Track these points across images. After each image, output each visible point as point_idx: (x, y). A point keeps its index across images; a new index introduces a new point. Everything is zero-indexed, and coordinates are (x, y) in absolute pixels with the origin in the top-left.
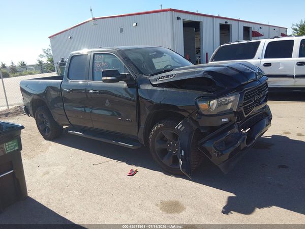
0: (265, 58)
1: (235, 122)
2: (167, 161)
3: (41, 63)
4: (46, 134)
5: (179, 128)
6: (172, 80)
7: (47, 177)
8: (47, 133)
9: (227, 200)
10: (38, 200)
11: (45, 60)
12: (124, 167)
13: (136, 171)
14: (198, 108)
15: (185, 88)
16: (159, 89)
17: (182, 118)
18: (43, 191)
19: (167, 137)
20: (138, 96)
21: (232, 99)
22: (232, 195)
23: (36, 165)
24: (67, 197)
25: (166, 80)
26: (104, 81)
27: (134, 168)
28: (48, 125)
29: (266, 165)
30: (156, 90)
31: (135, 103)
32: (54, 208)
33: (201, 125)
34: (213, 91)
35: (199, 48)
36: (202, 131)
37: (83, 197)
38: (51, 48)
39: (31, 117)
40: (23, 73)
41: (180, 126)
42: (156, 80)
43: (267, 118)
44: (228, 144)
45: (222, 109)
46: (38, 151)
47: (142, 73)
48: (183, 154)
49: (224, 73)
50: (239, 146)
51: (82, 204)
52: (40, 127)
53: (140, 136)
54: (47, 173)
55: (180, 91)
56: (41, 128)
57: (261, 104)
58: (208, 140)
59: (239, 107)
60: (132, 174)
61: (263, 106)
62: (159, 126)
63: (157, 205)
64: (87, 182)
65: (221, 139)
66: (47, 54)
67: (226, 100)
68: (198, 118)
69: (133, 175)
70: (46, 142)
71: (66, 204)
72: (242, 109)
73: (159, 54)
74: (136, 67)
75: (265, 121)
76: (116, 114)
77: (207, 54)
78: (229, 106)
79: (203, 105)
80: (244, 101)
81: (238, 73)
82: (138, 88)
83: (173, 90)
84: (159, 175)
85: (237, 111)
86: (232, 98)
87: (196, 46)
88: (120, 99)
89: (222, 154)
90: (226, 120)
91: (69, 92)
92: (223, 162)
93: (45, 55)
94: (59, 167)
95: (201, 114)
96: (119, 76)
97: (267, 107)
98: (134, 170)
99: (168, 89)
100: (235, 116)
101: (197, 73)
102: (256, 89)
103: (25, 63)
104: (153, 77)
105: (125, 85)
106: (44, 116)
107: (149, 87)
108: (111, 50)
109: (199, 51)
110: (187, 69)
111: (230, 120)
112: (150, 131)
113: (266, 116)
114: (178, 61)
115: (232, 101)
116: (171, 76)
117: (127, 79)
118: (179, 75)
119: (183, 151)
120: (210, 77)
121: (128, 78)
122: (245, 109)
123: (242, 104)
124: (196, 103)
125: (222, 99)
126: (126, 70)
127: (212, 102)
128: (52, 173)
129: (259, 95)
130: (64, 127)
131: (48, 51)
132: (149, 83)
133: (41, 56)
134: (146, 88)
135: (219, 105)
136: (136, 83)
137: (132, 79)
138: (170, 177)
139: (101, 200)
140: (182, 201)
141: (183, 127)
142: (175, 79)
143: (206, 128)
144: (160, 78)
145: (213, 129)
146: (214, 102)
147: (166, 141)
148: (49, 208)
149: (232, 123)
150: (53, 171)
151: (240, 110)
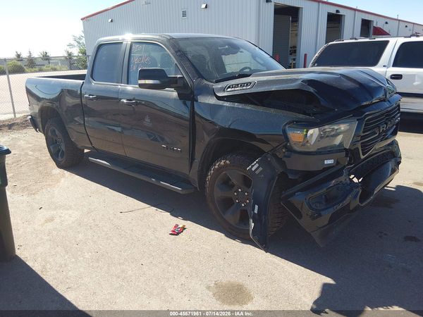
0: (393, 66)
1: (345, 167)
2: (231, 217)
3: (70, 55)
4: (60, 159)
5: (253, 169)
6: (248, 91)
7: (50, 226)
8: (60, 157)
9: (320, 289)
10: (30, 264)
11: (76, 52)
12: (166, 220)
13: (184, 228)
14: (287, 139)
15: (269, 106)
16: (227, 104)
17: (260, 153)
18: (40, 249)
19: (234, 181)
20: (193, 113)
21: (342, 129)
22: (329, 281)
23: (38, 206)
24: (73, 263)
25: (238, 91)
26: (141, 86)
27: (181, 222)
28: (63, 147)
29: (385, 234)
30: (221, 106)
31: (187, 123)
32: (51, 278)
33: (289, 168)
34: (314, 114)
35: (295, 47)
36: (290, 177)
37: (97, 264)
38: (83, 35)
39: (40, 133)
40: (44, 68)
41: (255, 166)
42: (224, 90)
43: (393, 160)
44: (330, 200)
45: (325, 143)
46: (44, 183)
47: (203, 78)
48: (256, 211)
49: (335, 84)
50: (348, 205)
51: (94, 276)
52: (51, 147)
53: (193, 175)
54: (51, 220)
55: (261, 109)
56: (52, 150)
57: (387, 139)
58: (297, 191)
59: (353, 143)
60: (177, 232)
61: (389, 141)
62: (222, 163)
63: (208, 288)
64: (107, 239)
65: (319, 192)
66: (79, 43)
67: (333, 130)
68: (285, 156)
69: (177, 234)
70: (58, 171)
71: (70, 273)
72: (359, 145)
73: (233, 48)
74: (193, 66)
75: (391, 165)
76: (159, 139)
77: (305, 55)
78: (338, 140)
79: (296, 136)
80: (364, 132)
81: (358, 86)
82: (194, 100)
83: (248, 107)
84: (217, 236)
85: (349, 149)
86: (343, 127)
87: (291, 44)
88: (166, 115)
89: (320, 215)
90: (330, 162)
91: (92, 99)
92: (320, 228)
93: (76, 44)
94: (70, 212)
95: (290, 150)
96: (167, 80)
97: (394, 143)
98: (181, 226)
99: (241, 106)
100: (347, 155)
101: (291, 83)
102: (382, 115)
103: (48, 54)
104: (220, 85)
105: (175, 94)
106: (57, 132)
107: (212, 101)
108: (158, 37)
109: (294, 51)
110: (274, 75)
111: (338, 163)
112: (208, 169)
113: (392, 157)
114: (262, 62)
115: (343, 132)
116: (248, 84)
117: (178, 85)
118: (261, 83)
119: (256, 207)
120: (311, 90)
121: (180, 84)
122: (364, 146)
123: (359, 138)
124: (284, 131)
125: (326, 127)
126: (177, 70)
127: (311, 132)
128: (57, 220)
129: (386, 124)
130: (86, 151)
131: (80, 39)
132: (212, 94)
133: (70, 45)
134: (207, 102)
135: (321, 137)
136: (192, 93)
137: (185, 86)
138: (234, 242)
139: (123, 271)
140: (250, 284)
141: (261, 169)
142: (254, 90)
143: (296, 172)
144: (229, 87)
145: (308, 175)
146: (314, 132)
147: (233, 186)
148: (44, 277)
149: (339, 167)
150: (60, 217)
151: (355, 147)
